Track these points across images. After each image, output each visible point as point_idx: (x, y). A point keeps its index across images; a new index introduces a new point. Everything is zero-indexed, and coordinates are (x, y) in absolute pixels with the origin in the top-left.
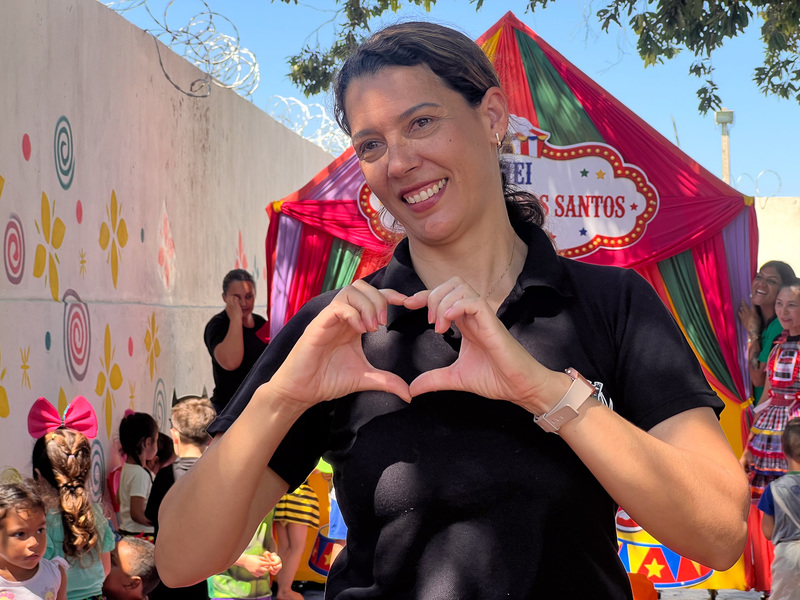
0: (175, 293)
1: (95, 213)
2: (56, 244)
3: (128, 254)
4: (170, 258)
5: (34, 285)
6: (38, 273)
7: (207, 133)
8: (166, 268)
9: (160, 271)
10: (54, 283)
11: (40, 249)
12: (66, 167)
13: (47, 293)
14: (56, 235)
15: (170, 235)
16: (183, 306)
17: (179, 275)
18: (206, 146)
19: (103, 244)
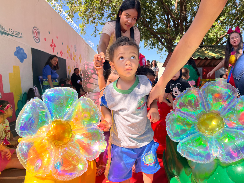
1: (79, 55)
2: (75, 57)
3: (82, 60)
5: (73, 61)
6: (73, 59)
10: (75, 61)
11: (73, 57)
12: (76, 50)
13: (74, 62)
14: (75, 56)
19: (79, 58)
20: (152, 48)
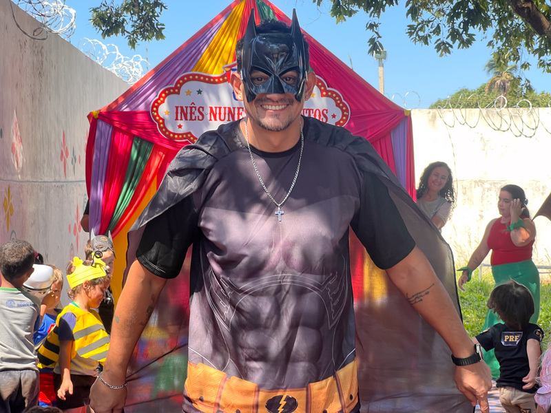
0: (22, 173)
4: (19, 148)
7: (42, 64)
8: (16, 155)
9: (12, 158)
15: (19, 133)
16: (28, 181)
17: (25, 160)
18: (42, 72)
20: (465, 37)
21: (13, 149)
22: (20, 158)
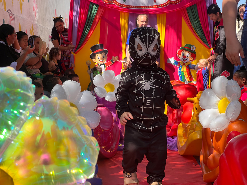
3: (25, 4)
4: (36, 10)
6: (1, 1)
8: (35, 13)
9: (33, 13)
10: (5, 5)
13: (3, 8)
15: (36, 3)
16: (40, 26)
21: (34, 9)
22: (37, 15)
